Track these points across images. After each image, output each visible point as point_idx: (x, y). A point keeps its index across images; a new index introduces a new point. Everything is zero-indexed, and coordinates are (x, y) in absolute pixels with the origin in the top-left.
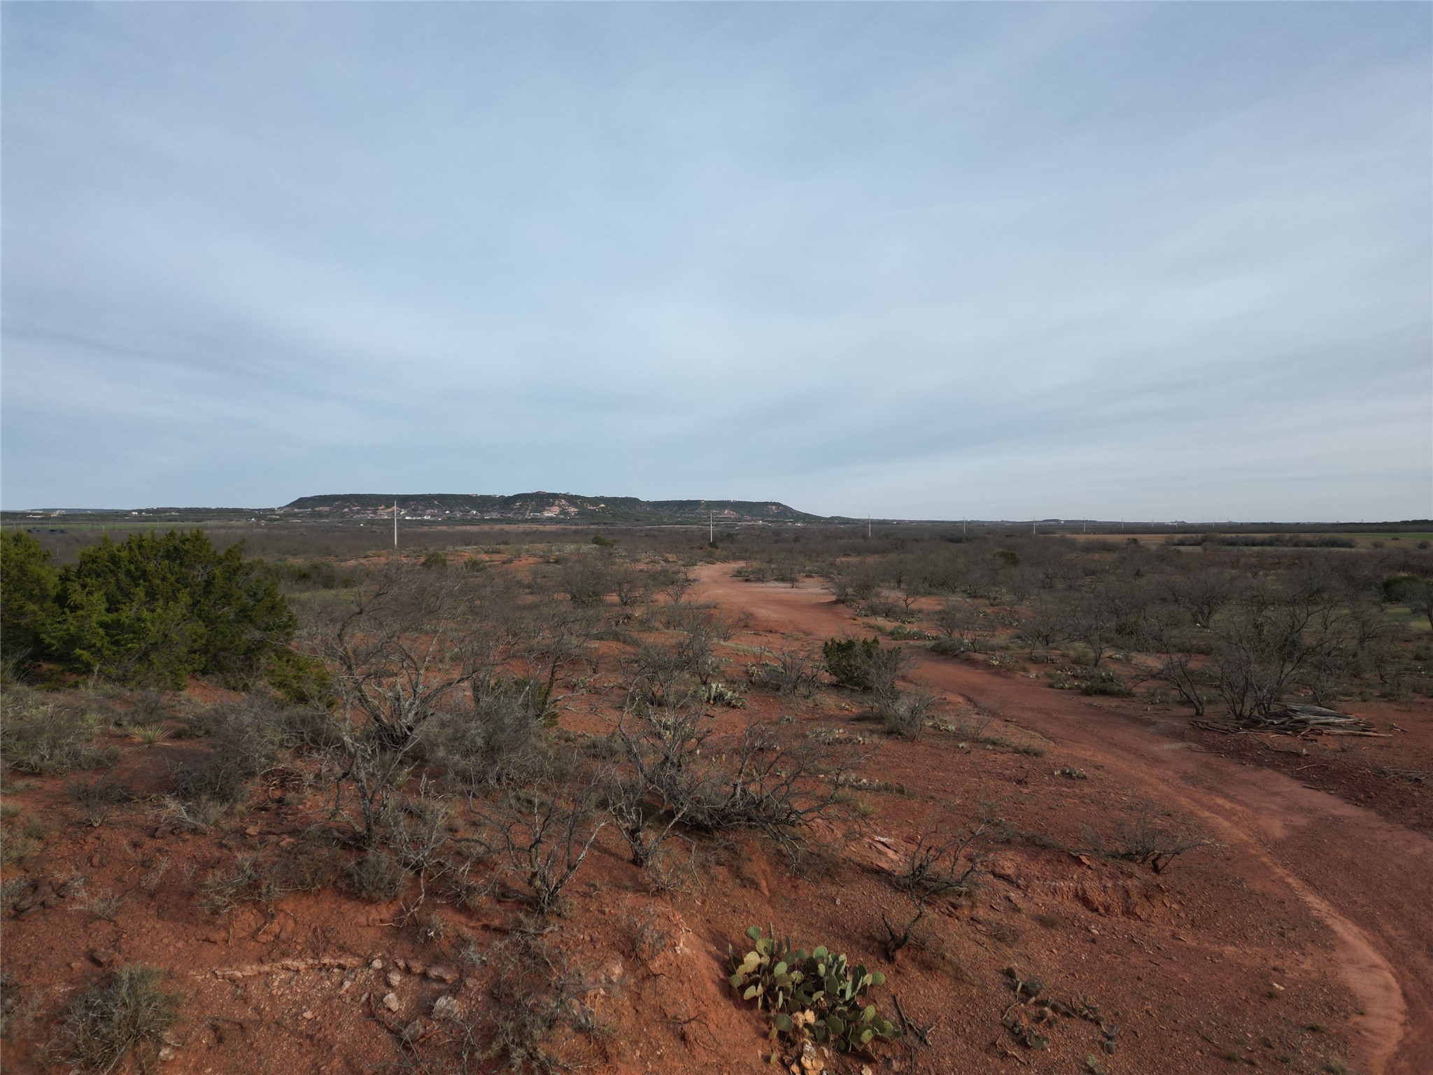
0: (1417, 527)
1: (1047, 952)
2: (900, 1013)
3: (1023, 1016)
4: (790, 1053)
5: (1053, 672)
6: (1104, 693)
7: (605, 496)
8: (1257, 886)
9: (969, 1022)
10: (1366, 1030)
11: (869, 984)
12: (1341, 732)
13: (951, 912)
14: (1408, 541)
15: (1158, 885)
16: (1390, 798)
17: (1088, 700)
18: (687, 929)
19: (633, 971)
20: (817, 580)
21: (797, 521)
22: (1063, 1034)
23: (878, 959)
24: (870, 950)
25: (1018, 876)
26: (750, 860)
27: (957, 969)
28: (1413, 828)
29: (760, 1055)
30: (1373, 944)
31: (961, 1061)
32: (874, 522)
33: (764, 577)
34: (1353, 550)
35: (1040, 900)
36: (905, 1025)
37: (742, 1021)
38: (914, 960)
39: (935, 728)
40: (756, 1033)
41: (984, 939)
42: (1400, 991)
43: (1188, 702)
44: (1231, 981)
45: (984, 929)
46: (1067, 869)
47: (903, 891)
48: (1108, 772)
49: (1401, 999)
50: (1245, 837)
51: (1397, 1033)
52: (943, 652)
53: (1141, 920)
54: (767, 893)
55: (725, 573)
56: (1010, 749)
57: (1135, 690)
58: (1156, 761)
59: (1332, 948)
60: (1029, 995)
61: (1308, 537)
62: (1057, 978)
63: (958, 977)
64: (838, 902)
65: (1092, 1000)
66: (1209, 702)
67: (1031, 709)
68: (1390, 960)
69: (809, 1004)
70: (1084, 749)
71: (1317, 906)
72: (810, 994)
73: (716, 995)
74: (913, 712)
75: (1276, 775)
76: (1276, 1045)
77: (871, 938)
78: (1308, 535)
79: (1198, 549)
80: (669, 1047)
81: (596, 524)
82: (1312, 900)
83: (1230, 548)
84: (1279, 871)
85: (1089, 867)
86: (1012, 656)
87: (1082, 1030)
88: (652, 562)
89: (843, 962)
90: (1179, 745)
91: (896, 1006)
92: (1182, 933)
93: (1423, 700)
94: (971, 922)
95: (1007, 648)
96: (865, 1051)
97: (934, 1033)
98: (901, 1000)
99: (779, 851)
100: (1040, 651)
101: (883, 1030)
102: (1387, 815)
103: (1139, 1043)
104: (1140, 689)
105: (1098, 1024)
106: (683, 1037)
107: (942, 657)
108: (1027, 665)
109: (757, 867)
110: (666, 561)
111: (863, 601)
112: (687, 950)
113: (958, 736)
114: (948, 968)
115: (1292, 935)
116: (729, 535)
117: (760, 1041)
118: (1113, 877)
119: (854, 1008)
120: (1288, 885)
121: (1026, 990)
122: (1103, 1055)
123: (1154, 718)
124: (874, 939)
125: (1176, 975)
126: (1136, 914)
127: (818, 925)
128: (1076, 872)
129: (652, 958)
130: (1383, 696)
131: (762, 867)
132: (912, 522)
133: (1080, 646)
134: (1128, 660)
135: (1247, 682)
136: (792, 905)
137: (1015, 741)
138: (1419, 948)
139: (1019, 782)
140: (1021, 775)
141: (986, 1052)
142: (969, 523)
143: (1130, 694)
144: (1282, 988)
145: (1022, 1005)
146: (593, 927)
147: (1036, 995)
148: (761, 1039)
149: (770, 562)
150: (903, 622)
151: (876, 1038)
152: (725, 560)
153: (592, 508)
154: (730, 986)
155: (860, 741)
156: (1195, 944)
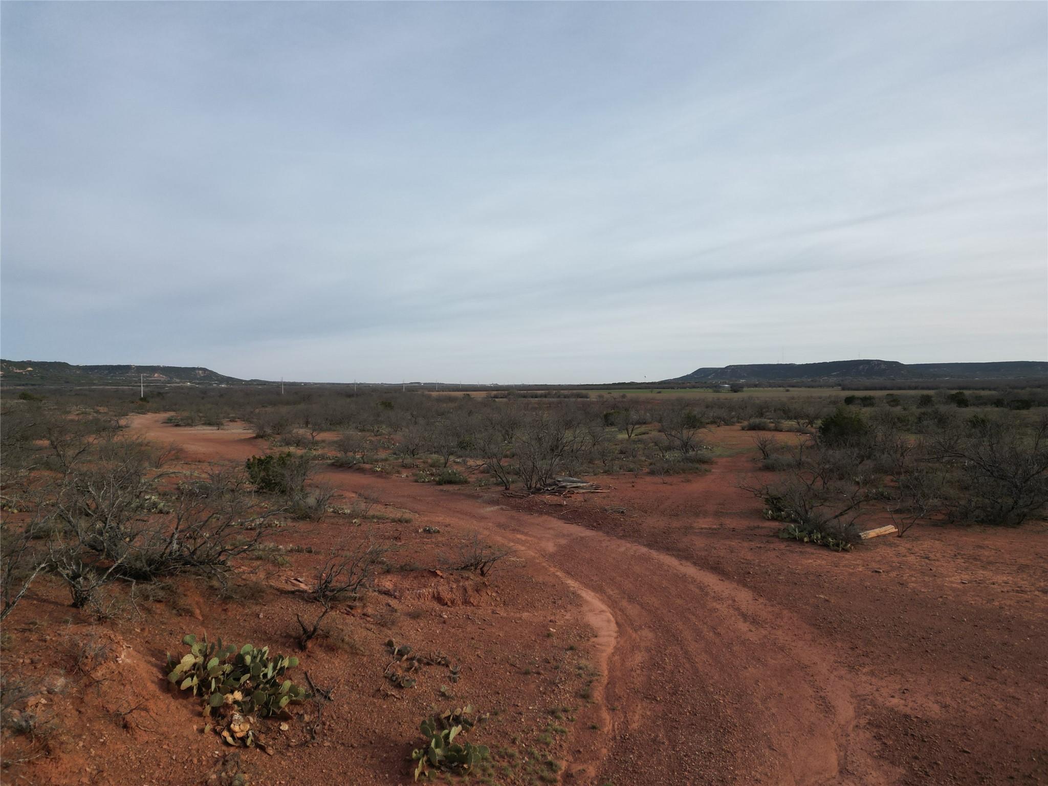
0: (620, 386)
1: (415, 631)
2: (310, 683)
3: (399, 669)
4: (221, 723)
5: (418, 472)
6: (450, 482)
7: (32, 360)
8: (541, 580)
9: (361, 680)
10: (598, 644)
11: (286, 667)
12: (584, 491)
13: (348, 611)
14: (616, 394)
15: (484, 583)
16: (609, 523)
17: (441, 487)
18: (128, 645)
19: (76, 681)
20: (239, 424)
21: (221, 383)
22: (425, 676)
23: (293, 650)
24: (287, 645)
25: (395, 591)
26: (185, 595)
27: (352, 647)
28: (620, 538)
29: (195, 729)
30: (602, 601)
31: (356, 706)
32: (285, 384)
33: (192, 422)
34: (588, 399)
35: (410, 603)
36: (314, 690)
37: (179, 707)
38: (321, 646)
39: (335, 512)
40: (192, 713)
41: (372, 626)
42: (615, 622)
43: (502, 483)
44: (526, 632)
45: (372, 620)
46: (427, 581)
47: (312, 602)
48: (453, 528)
49: (615, 625)
50: (533, 554)
51: (613, 642)
52: (340, 466)
53: (474, 606)
54: (201, 618)
55: (157, 421)
56: (389, 521)
57: (469, 480)
58: (483, 518)
59: (581, 605)
60: (402, 655)
61: (566, 392)
62: (421, 645)
63: (354, 651)
64: (261, 616)
65: (443, 654)
66: (513, 482)
67: (403, 496)
68: (610, 607)
69: (237, 686)
70: (438, 516)
71: (573, 585)
72: (238, 679)
73: (155, 691)
74: (319, 501)
75: (550, 518)
76: (552, 661)
77: (288, 636)
78: (565, 391)
79: (505, 400)
80: (112, 735)
81: (23, 385)
82: (571, 583)
83: (523, 399)
84: (552, 569)
85: (442, 577)
86: (390, 465)
87: (437, 672)
88: (82, 413)
89: (265, 652)
90: (496, 508)
91: (307, 679)
92: (498, 610)
93: (625, 473)
94: (363, 616)
95: (386, 460)
96: (283, 712)
97: (335, 692)
98: (311, 675)
99: (211, 587)
100: (409, 460)
101: (297, 695)
102: (608, 533)
103: (473, 674)
104: (472, 479)
105: (447, 666)
106: (126, 726)
107: (341, 469)
108: (400, 469)
109: (192, 600)
110: (97, 412)
111: (278, 436)
112: (128, 661)
113: (352, 516)
114: (346, 647)
115: (560, 602)
116: (159, 394)
117: (196, 719)
118: (457, 581)
119: (274, 684)
120: (557, 576)
121: (400, 653)
122: (451, 684)
123: (481, 494)
124: (291, 636)
125: (494, 633)
126: (471, 602)
127: (245, 634)
128: (433, 581)
129: (94, 669)
130: (605, 472)
131: (196, 599)
132: (316, 384)
133: (435, 456)
134: (465, 462)
135: (534, 466)
136: (222, 623)
137: (392, 516)
138: (624, 598)
139: (396, 538)
140: (396, 535)
141: (373, 697)
142: (359, 384)
143: (466, 482)
144: (555, 631)
145: (398, 662)
146: (34, 652)
147: (407, 654)
148: (196, 717)
149: (199, 411)
150: (310, 449)
151: (292, 703)
152: (156, 411)
153: (18, 371)
154: (169, 683)
155: (277, 525)
156: (505, 615)
